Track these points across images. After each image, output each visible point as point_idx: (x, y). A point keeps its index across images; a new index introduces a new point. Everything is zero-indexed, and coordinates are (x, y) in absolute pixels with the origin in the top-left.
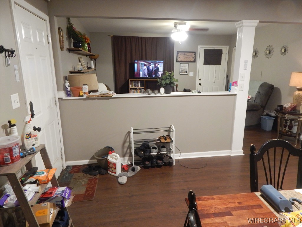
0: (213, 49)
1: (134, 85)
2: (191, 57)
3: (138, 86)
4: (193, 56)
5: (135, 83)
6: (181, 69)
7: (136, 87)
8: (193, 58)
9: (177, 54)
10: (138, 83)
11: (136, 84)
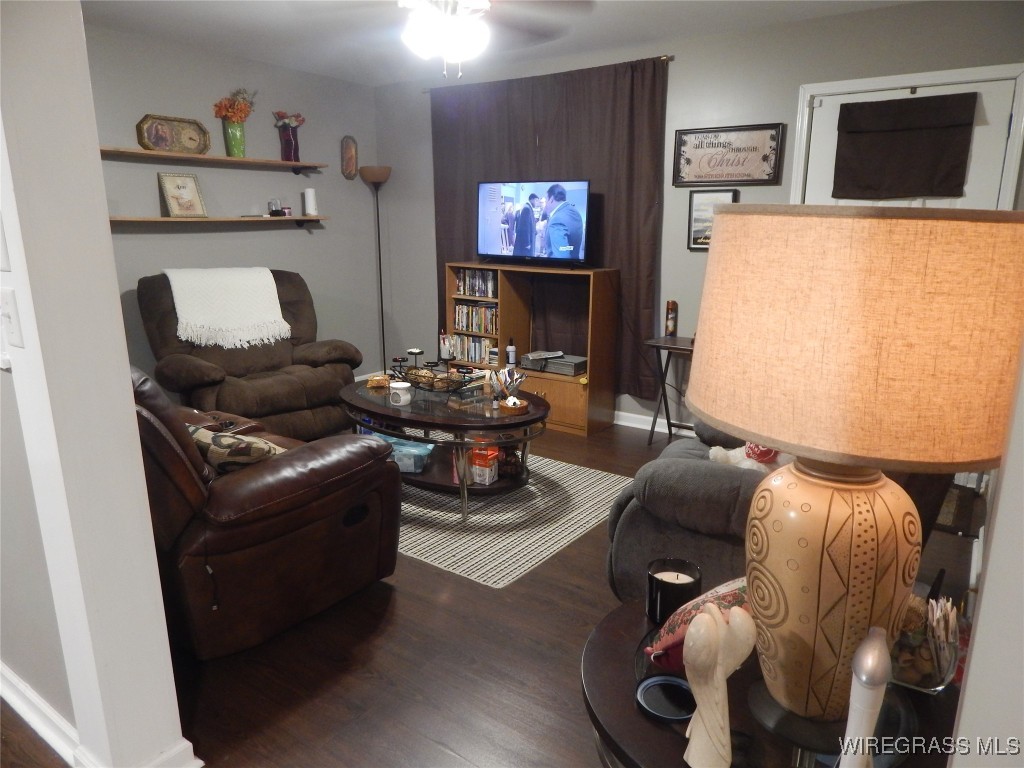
0: (906, 95)
1: (472, 289)
2: (752, 155)
3: (485, 293)
4: (767, 151)
5: (473, 277)
6: (697, 220)
7: (477, 297)
8: (765, 158)
9: (679, 143)
10: (485, 281)
11: (478, 283)
